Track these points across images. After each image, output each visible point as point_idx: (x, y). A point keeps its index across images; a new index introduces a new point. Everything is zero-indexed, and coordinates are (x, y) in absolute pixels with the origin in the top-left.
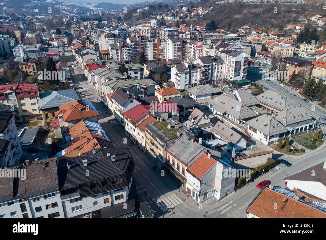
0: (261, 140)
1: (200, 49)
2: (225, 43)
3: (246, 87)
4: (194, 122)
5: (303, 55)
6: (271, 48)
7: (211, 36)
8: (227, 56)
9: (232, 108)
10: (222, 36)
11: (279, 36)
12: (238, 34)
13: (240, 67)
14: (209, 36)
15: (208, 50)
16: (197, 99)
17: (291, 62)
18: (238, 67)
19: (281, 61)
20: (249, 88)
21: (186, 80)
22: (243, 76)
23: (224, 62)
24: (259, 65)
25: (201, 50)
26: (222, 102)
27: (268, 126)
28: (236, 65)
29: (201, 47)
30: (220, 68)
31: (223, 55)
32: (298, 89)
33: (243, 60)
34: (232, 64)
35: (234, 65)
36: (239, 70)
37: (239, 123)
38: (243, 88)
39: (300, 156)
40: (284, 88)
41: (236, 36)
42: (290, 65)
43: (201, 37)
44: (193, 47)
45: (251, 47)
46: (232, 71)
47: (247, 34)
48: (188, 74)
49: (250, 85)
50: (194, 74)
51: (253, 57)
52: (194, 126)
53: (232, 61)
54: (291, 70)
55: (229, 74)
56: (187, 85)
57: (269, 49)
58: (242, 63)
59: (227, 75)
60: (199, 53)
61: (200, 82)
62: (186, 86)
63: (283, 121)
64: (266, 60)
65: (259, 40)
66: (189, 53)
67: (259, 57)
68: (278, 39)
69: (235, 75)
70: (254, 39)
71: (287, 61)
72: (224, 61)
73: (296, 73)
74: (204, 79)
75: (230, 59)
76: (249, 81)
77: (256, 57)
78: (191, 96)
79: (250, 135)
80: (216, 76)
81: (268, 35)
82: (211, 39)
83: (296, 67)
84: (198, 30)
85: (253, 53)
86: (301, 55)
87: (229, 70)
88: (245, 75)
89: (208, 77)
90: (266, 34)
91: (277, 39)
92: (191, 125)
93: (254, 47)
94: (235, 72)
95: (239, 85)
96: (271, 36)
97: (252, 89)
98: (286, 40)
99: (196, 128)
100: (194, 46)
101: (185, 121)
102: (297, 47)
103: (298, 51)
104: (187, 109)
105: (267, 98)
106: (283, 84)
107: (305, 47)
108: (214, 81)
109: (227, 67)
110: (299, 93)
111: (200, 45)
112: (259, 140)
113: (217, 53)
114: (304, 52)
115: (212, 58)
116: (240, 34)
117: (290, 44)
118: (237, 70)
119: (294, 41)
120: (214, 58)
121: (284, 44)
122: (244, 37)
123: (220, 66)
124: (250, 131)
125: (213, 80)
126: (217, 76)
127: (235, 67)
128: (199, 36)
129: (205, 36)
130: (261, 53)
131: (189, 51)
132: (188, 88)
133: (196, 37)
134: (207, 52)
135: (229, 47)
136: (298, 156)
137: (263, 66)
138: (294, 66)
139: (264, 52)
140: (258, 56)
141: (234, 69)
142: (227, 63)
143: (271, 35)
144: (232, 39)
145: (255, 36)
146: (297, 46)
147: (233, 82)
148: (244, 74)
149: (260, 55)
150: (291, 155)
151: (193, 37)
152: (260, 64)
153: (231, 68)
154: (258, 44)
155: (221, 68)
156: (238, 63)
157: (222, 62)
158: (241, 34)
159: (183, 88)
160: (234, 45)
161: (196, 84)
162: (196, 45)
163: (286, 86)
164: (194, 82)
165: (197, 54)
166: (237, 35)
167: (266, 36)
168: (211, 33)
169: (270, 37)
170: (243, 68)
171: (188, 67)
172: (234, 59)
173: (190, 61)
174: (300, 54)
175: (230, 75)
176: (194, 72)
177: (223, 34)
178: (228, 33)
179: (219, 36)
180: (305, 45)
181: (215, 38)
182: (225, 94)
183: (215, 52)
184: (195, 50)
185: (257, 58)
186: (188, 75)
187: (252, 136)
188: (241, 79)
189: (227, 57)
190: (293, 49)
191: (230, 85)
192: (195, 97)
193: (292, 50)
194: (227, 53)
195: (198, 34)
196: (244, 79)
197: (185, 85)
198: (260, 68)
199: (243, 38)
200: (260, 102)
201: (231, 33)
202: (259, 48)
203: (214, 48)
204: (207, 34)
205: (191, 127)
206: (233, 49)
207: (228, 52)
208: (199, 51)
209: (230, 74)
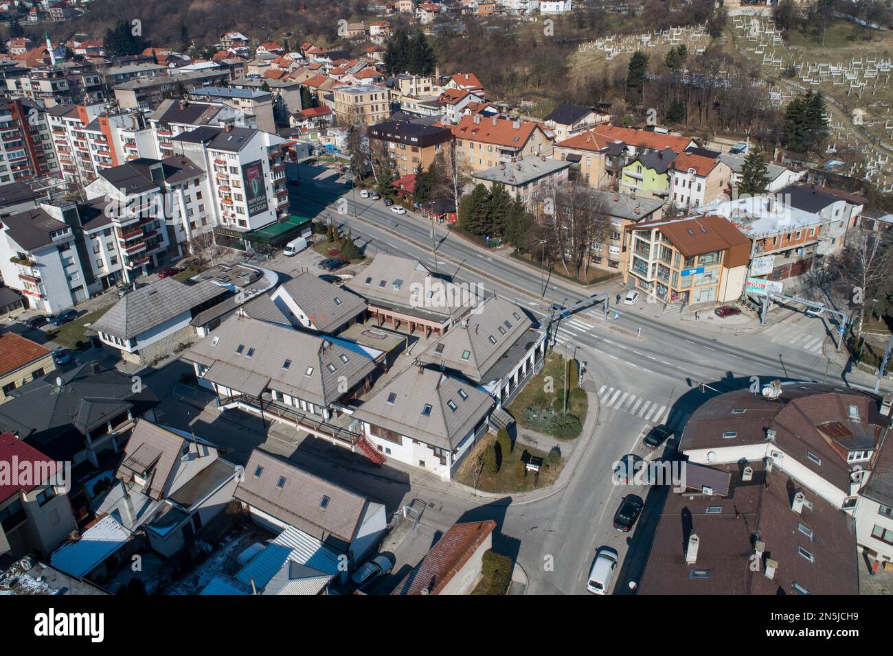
0: (422, 463)
1: (100, 133)
2: (187, 104)
3: (297, 243)
4: (148, 491)
5: (412, 106)
6: (326, 97)
7: (132, 74)
8: (206, 153)
9: (287, 365)
10: (168, 70)
11: (335, 57)
12: (217, 62)
13: (263, 181)
14: (124, 75)
15: (132, 135)
16: (135, 348)
17: (398, 137)
18: (254, 182)
19: (371, 136)
20: (309, 244)
21: (70, 270)
22: (279, 207)
23: (201, 172)
24: (310, 154)
25: (105, 137)
26: (241, 349)
27: (436, 412)
28: (246, 178)
29: (102, 127)
30: (194, 197)
31: (191, 150)
32: (442, 218)
33: (265, 158)
34: (232, 177)
35: (239, 177)
36: (262, 191)
37: (326, 415)
38: (290, 249)
39: (558, 484)
40: (404, 218)
41: (214, 68)
42: (399, 145)
43: (96, 80)
44: (70, 128)
45: (271, 102)
46: (239, 198)
47: (244, 57)
48: (73, 248)
49: (309, 233)
50: (98, 238)
51: (285, 131)
52: (152, 508)
53: (228, 165)
54: (405, 158)
55: (230, 212)
56: (81, 287)
57: (321, 99)
58: (266, 168)
59: (226, 214)
60: (99, 149)
61: (132, 264)
62: (77, 293)
63: (466, 366)
64: (324, 133)
65: (285, 73)
66: (60, 148)
67: (300, 127)
68: (334, 66)
69: (252, 211)
70: (268, 71)
71: (389, 135)
72: (203, 169)
73: (425, 170)
74: (144, 248)
75: (222, 158)
76: (302, 221)
77: (295, 129)
78: (107, 342)
79: (380, 452)
80: (186, 226)
81: (304, 58)
82: (134, 87)
83: (415, 150)
84: (80, 58)
85: (281, 119)
86: (409, 106)
87: (227, 199)
88: (283, 202)
89: (160, 238)
90: (298, 55)
91: (331, 67)
92: (137, 509)
93: (280, 97)
94: (250, 202)
95: (274, 242)
96: (313, 59)
97: (318, 243)
98: (356, 68)
99: (166, 510)
100: (72, 123)
101: (103, 492)
102: (392, 87)
103: (396, 95)
104: (100, 431)
105: (383, 283)
106: (398, 207)
107: (411, 83)
108: (184, 245)
109: (216, 187)
110: (450, 227)
111: (97, 120)
112: (417, 465)
113: (167, 141)
114: (412, 97)
115: (154, 167)
116: (225, 61)
117: (371, 79)
118: (255, 191)
119: (378, 70)
120: (160, 166)
121: (355, 81)
122: (240, 69)
123: (192, 190)
124: (376, 441)
125: (180, 244)
126: (192, 225)
127: (245, 184)
128: (88, 80)
129: (109, 77)
130: (303, 116)
131: (60, 142)
132: (87, 296)
133: (74, 84)
134: (131, 143)
135: (206, 115)
136: (552, 482)
137: (320, 154)
138: (409, 148)
139: (311, 111)
140: (299, 124)
141: (242, 191)
142: (214, 174)
143: (311, 56)
144: (206, 79)
145: (268, 62)
146: (391, 85)
147: (251, 236)
148: (280, 201)
149: (301, 121)
150: (531, 489)
151: (62, 84)
152: (311, 149)
153: (234, 191)
154: (288, 88)
155: (199, 195)
156: (251, 171)
157: (196, 175)
158: (229, 61)
159: (66, 303)
160: (220, 109)
161: (120, 272)
162: (79, 120)
163: (409, 212)
164: (106, 270)
165: (93, 153)
166: (217, 65)
167: (300, 59)
168: (128, 62)
169: (311, 61)
170: (272, 181)
171: (62, 219)
172: (234, 160)
173: (74, 177)
174: (405, 104)
175: (235, 212)
176: (95, 235)
177: (172, 65)
178: (186, 58)
179: (158, 72)
180: (411, 79)
181: (146, 81)
182: (245, 314)
183: (159, 138)
184: (81, 136)
185: (296, 133)
186: (72, 253)
187: (387, 455)
188: (274, 218)
189: (210, 154)
190: (386, 94)
191: (243, 248)
192: (127, 343)
193: (383, 98)
194: (205, 142)
195: (83, 74)
196: (284, 215)
197: (73, 291)
198: (316, 165)
199: (238, 72)
200: (367, 301)
201: (195, 57)
202: (293, 101)
203: (153, 125)
204: (114, 71)
205: (139, 515)
206: (222, 125)
207: (209, 137)
208: (99, 141)
209: (235, 208)
